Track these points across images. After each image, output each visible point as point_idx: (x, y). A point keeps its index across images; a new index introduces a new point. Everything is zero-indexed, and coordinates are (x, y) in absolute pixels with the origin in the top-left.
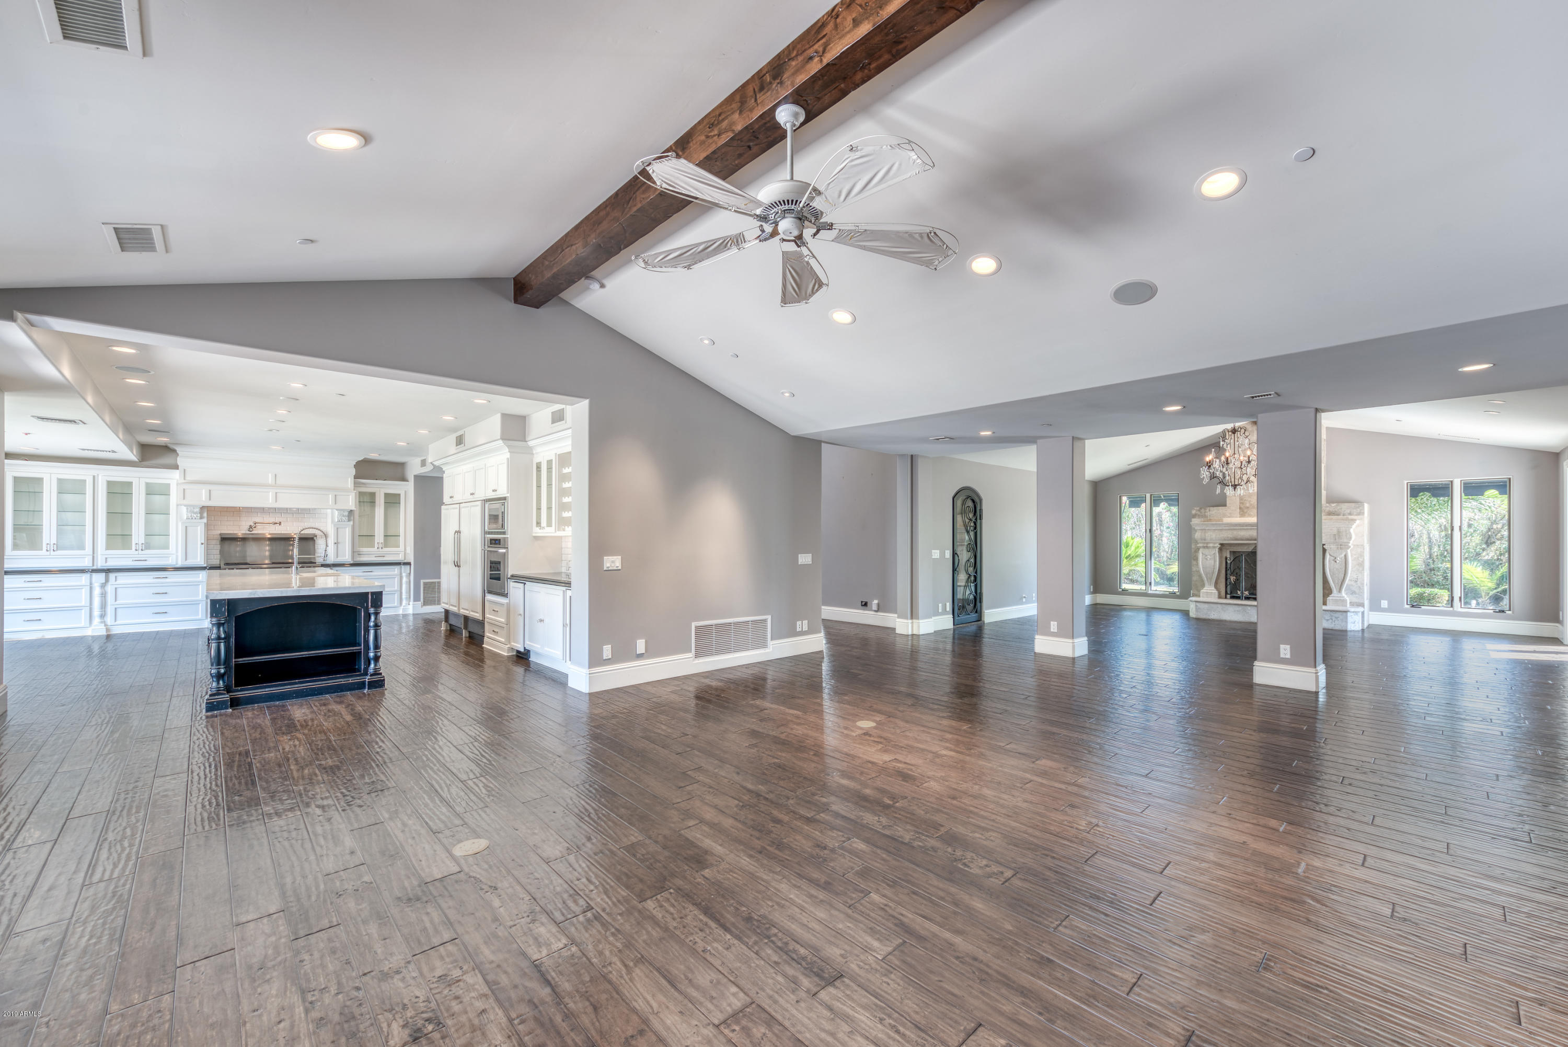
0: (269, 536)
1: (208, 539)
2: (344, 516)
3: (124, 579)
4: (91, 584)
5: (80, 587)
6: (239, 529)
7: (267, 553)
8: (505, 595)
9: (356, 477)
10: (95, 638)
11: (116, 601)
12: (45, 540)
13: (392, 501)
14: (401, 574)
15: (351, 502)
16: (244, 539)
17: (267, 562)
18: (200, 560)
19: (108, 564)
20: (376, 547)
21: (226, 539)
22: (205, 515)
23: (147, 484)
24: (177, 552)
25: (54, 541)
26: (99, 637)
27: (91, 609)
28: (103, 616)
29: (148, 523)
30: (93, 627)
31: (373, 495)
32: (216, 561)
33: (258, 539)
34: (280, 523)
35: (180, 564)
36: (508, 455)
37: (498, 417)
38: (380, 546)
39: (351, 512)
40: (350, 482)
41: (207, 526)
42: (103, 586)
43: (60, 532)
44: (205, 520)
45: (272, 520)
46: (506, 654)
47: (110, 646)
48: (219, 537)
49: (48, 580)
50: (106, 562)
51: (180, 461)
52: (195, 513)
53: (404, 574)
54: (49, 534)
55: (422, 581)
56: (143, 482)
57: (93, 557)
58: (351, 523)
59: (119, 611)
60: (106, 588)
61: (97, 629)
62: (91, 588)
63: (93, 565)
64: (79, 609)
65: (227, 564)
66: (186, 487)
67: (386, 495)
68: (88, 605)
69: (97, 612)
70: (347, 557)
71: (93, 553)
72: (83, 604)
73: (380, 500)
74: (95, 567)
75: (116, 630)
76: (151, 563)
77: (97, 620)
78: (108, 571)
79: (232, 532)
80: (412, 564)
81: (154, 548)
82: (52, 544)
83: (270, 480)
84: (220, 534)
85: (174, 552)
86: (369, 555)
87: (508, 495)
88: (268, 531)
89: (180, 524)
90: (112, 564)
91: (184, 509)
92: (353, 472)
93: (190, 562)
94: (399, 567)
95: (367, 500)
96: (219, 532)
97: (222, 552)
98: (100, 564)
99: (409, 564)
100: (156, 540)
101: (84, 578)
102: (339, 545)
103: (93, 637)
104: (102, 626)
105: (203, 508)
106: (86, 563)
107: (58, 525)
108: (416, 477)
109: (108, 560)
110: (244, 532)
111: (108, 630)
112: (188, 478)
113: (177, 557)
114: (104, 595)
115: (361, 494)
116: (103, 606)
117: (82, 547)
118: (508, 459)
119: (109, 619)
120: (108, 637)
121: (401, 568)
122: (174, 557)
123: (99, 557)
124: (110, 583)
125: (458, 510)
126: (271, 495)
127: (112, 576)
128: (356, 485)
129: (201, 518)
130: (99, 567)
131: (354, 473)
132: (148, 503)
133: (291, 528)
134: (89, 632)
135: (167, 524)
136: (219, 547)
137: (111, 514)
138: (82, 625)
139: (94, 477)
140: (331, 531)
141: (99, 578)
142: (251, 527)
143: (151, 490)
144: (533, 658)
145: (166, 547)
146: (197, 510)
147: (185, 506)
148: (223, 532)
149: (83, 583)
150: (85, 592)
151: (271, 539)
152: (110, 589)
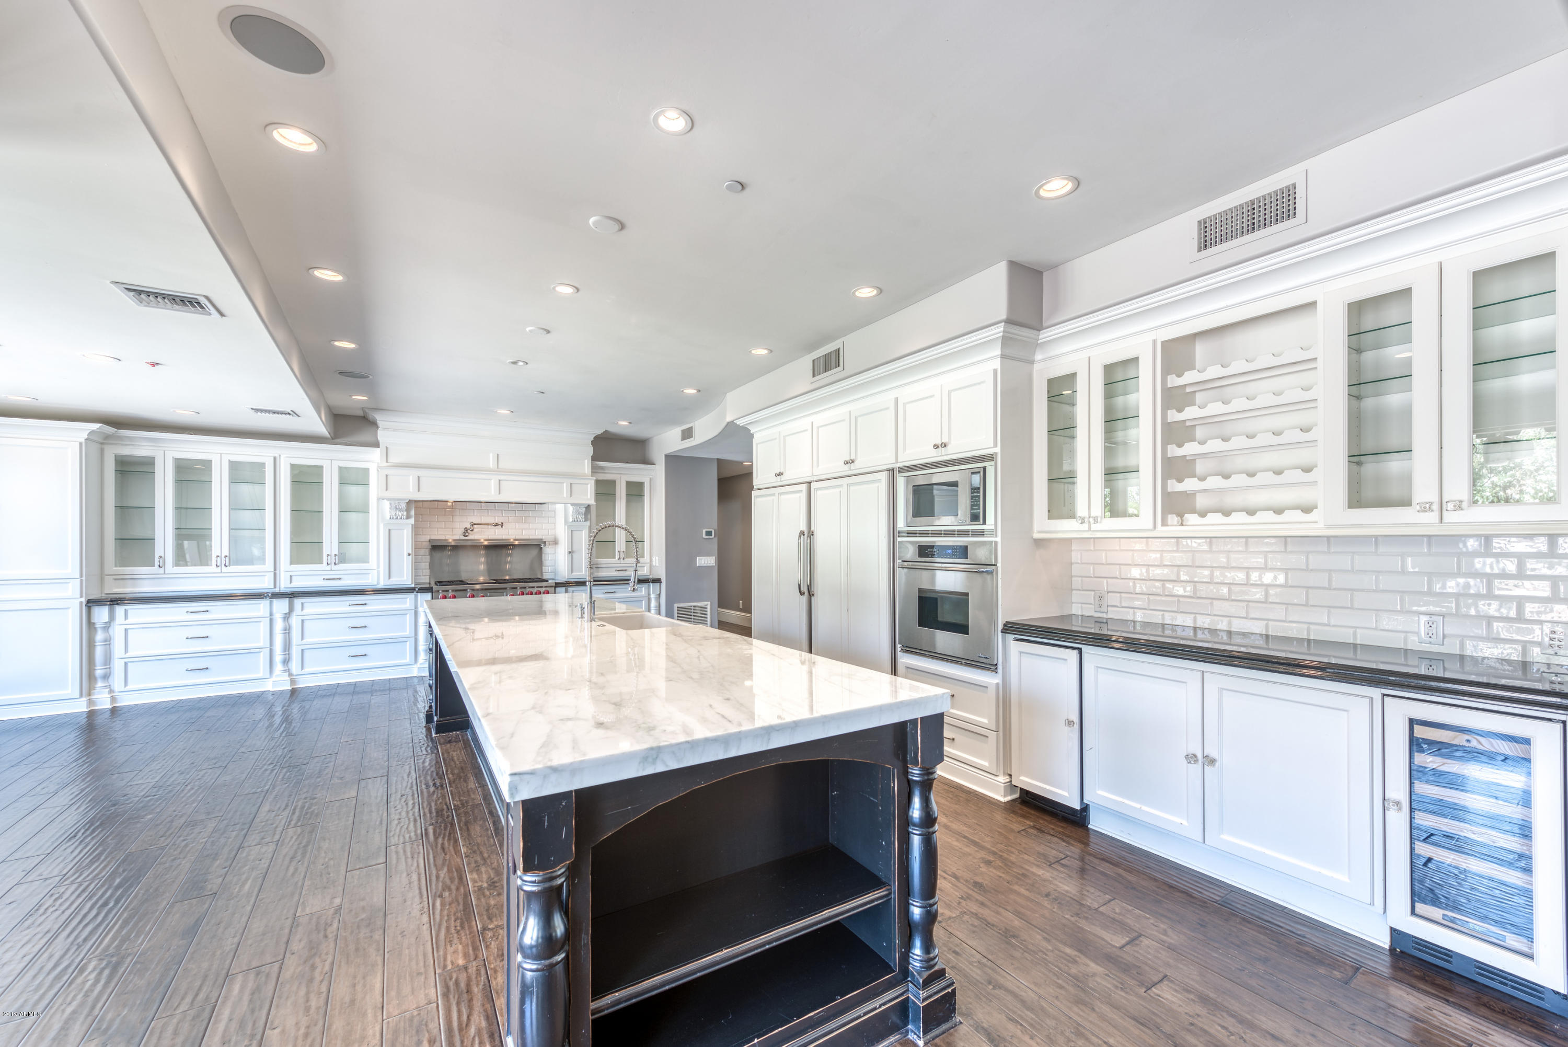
0: (486, 543)
1: (417, 547)
2: (580, 514)
3: (313, 606)
4: (271, 614)
5: (256, 620)
6: (451, 533)
7: (482, 567)
8: (991, 667)
9: (594, 458)
10: (278, 694)
11: (302, 639)
12: (215, 551)
13: (635, 491)
14: (649, 595)
15: (588, 495)
16: (456, 548)
17: (482, 579)
18: (405, 578)
19: (293, 585)
20: (617, 558)
21: (437, 547)
22: (413, 513)
23: (341, 469)
24: (378, 566)
25: (226, 552)
26: (282, 692)
27: (271, 651)
28: (286, 662)
29: (342, 525)
30: (274, 679)
31: (612, 483)
32: (425, 579)
33: (476, 547)
34: (502, 525)
35: (381, 585)
36: (997, 364)
37: (1001, 269)
38: (622, 556)
39: (588, 507)
40: (586, 466)
41: (417, 530)
42: (287, 617)
43: (233, 541)
44: (412, 521)
45: (491, 521)
46: (1003, 800)
47: (295, 709)
48: (428, 545)
49: (218, 610)
50: (291, 582)
51: (382, 435)
52: (400, 510)
53: (653, 596)
54: (219, 543)
55: (676, 606)
56: (336, 465)
57: (275, 574)
58: (588, 523)
59: (307, 653)
60: (290, 620)
61: (278, 683)
62: (271, 620)
63: (275, 587)
64: (255, 651)
65: (439, 583)
66: (388, 472)
67: (629, 484)
68: (268, 646)
69: (278, 658)
70: (583, 572)
71: (275, 569)
72: (261, 644)
73: (621, 491)
74: (277, 590)
75: (305, 682)
76: (349, 582)
77: (279, 667)
78: (292, 595)
79: (443, 538)
80: (664, 580)
81: (351, 561)
82: (223, 556)
83: (492, 464)
84: (430, 541)
85: (375, 567)
86: (610, 567)
87: (998, 450)
88: (483, 535)
89: (381, 526)
90: (300, 583)
91: (386, 504)
92: (590, 450)
93: (396, 582)
94: (646, 585)
95: (605, 490)
96: (428, 538)
97: (432, 566)
98: (284, 585)
99: (657, 581)
100: (354, 550)
101: (262, 607)
102: (574, 555)
103: (274, 693)
104: (286, 677)
105: (410, 502)
106: (265, 584)
107: (230, 529)
108: (668, 457)
109: (294, 578)
110: (457, 537)
111: (293, 682)
112: (393, 459)
113: (378, 572)
114: (287, 631)
115: (598, 483)
116: (287, 647)
117: (262, 560)
118: (995, 371)
119: (295, 666)
120: (294, 692)
121: (649, 586)
122: (375, 577)
123: (282, 574)
124: (295, 613)
125: (804, 495)
126: (493, 484)
127: (298, 602)
128: (595, 469)
129: (408, 517)
130: (283, 590)
131: (591, 453)
132: (342, 497)
133: (512, 532)
134: (269, 686)
135: (366, 524)
136: (428, 558)
137: (297, 512)
138: (260, 675)
139: (275, 458)
140: (562, 533)
141: (281, 605)
142: (466, 530)
143: (349, 478)
144: (1096, 823)
145: (365, 559)
146: (404, 506)
147: (388, 499)
148: (433, 537)
149: (261, 614)
150: (264, 626)
151: (487, 547)
152: (295, 621)
